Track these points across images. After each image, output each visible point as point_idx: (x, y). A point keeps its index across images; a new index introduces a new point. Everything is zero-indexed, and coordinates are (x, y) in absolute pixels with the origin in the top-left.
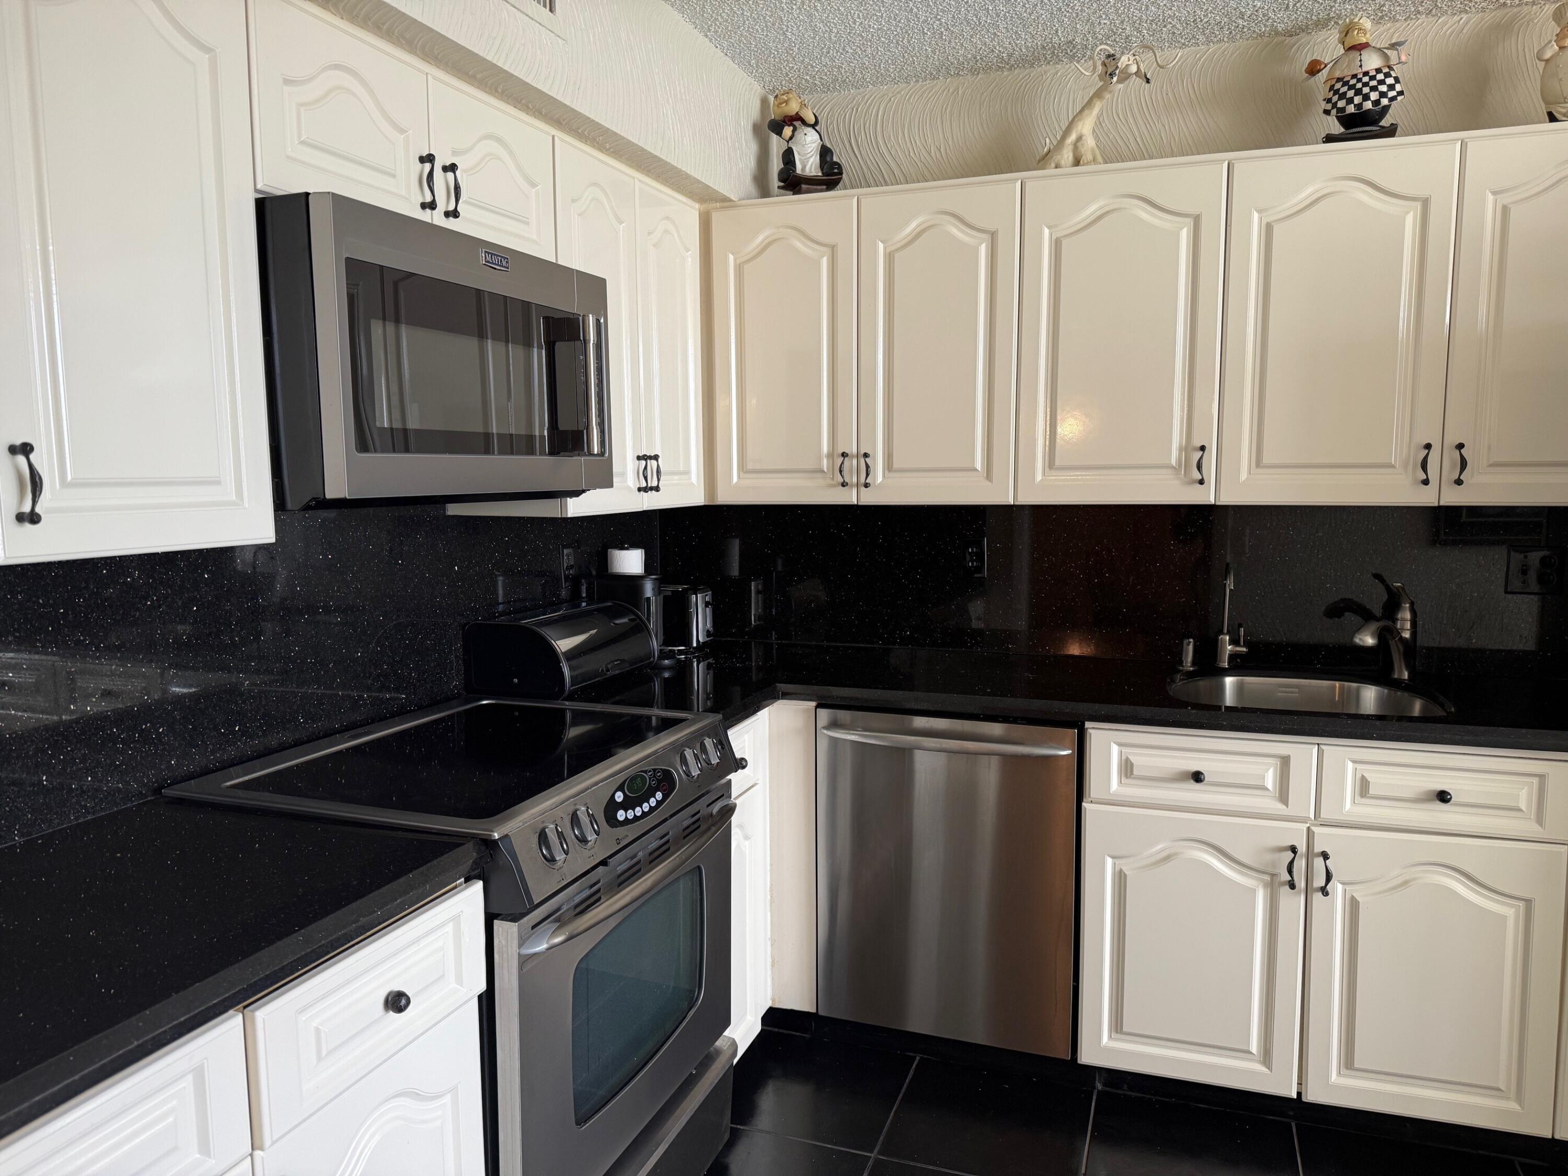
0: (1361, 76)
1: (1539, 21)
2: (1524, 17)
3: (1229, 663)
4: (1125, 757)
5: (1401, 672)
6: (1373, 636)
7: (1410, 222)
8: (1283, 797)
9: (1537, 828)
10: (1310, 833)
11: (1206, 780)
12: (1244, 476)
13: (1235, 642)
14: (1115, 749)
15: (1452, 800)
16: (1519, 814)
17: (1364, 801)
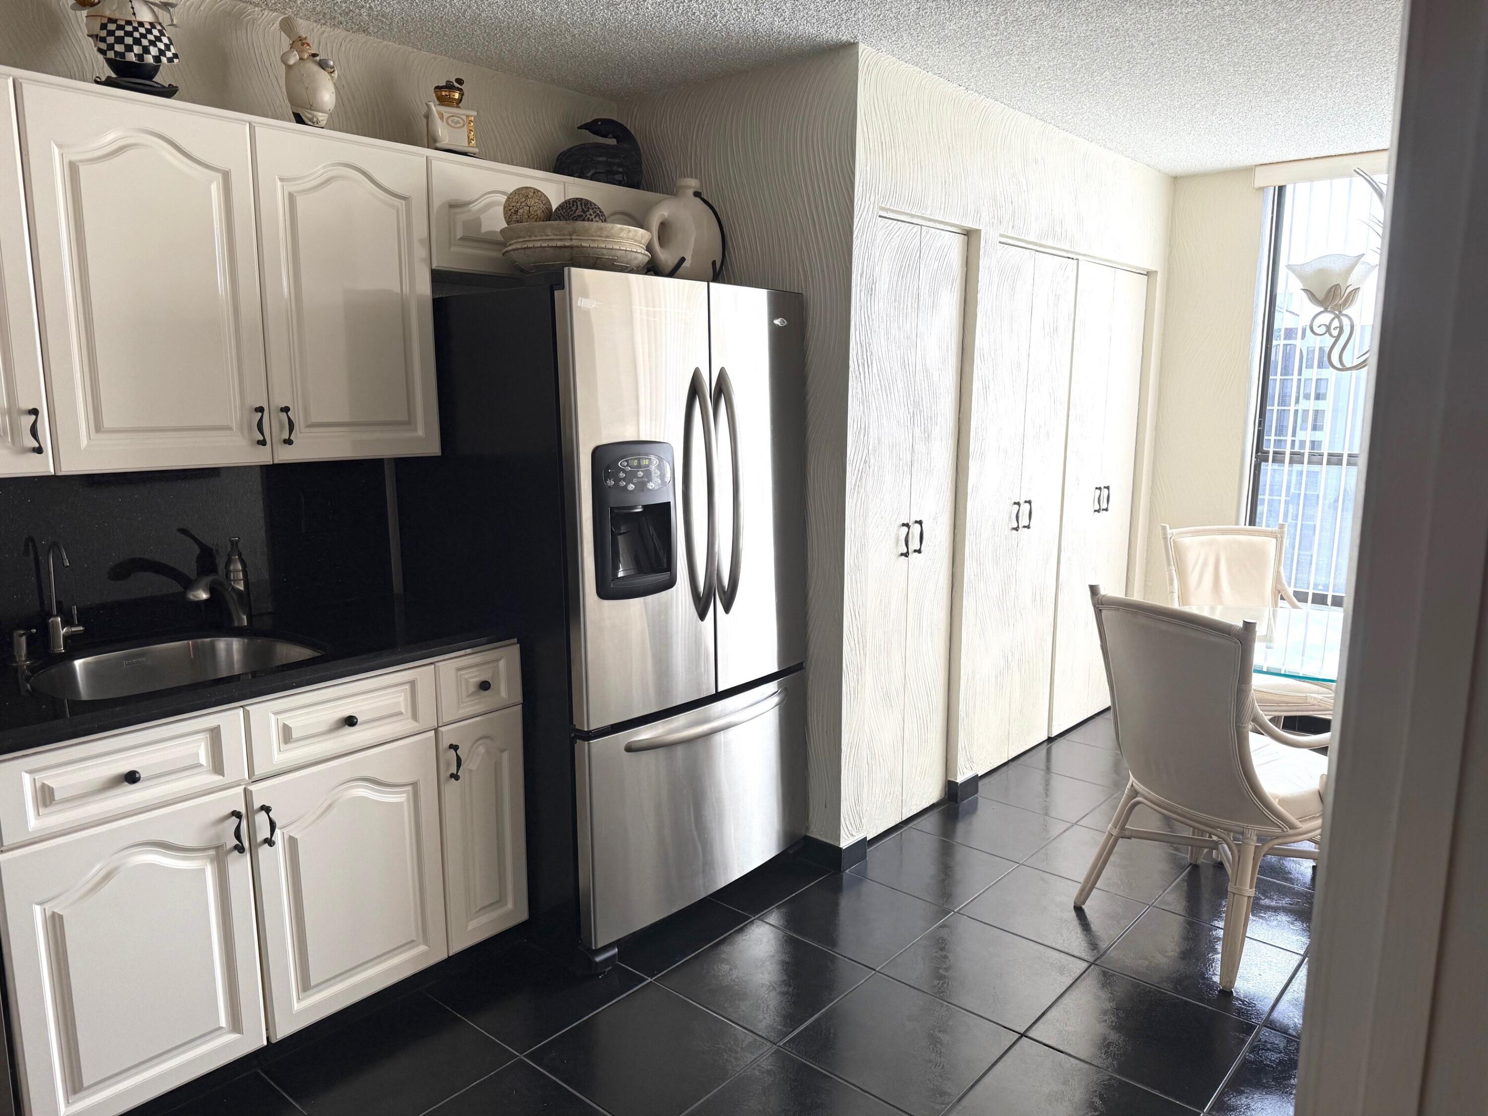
0: (123, 23)
1: (262, 22)
2: (249, 15)
3: (65, 648)
4: (40, 784)
5: (240, 619)
6: (205, 591)
7: (215, 190)
8: (218, 767)
9: (416, 724)
10: (247, 793)
11: (142, 777)
12: (84, 441)
13: (66, 623)
14: (27, 779)
15: (359, 721)
16: (400, 717)
17: (289, 746)
